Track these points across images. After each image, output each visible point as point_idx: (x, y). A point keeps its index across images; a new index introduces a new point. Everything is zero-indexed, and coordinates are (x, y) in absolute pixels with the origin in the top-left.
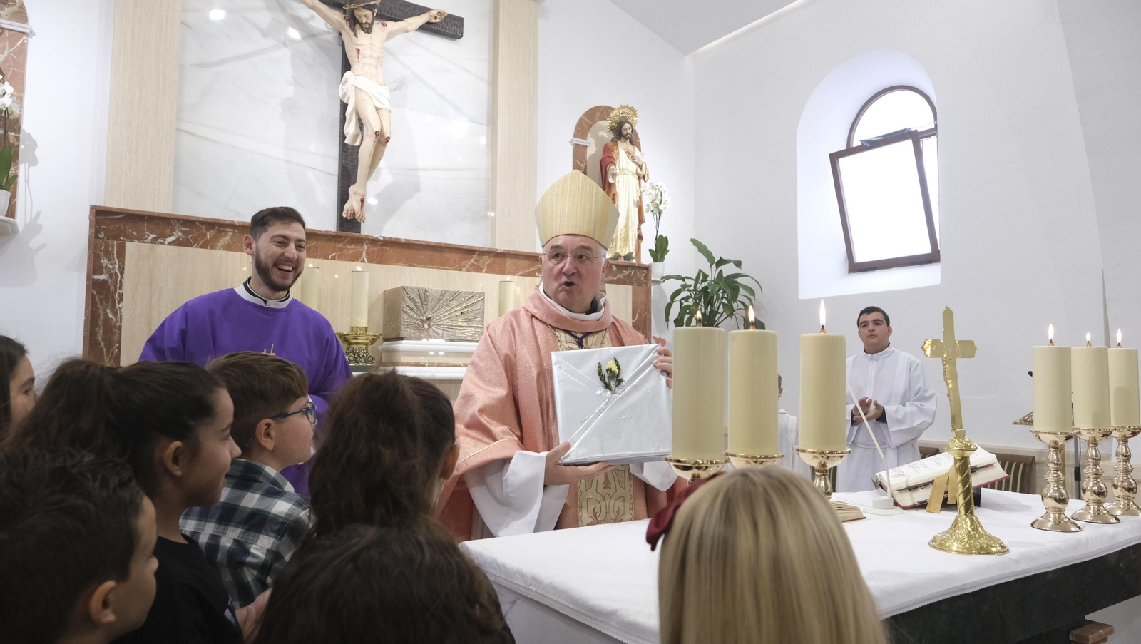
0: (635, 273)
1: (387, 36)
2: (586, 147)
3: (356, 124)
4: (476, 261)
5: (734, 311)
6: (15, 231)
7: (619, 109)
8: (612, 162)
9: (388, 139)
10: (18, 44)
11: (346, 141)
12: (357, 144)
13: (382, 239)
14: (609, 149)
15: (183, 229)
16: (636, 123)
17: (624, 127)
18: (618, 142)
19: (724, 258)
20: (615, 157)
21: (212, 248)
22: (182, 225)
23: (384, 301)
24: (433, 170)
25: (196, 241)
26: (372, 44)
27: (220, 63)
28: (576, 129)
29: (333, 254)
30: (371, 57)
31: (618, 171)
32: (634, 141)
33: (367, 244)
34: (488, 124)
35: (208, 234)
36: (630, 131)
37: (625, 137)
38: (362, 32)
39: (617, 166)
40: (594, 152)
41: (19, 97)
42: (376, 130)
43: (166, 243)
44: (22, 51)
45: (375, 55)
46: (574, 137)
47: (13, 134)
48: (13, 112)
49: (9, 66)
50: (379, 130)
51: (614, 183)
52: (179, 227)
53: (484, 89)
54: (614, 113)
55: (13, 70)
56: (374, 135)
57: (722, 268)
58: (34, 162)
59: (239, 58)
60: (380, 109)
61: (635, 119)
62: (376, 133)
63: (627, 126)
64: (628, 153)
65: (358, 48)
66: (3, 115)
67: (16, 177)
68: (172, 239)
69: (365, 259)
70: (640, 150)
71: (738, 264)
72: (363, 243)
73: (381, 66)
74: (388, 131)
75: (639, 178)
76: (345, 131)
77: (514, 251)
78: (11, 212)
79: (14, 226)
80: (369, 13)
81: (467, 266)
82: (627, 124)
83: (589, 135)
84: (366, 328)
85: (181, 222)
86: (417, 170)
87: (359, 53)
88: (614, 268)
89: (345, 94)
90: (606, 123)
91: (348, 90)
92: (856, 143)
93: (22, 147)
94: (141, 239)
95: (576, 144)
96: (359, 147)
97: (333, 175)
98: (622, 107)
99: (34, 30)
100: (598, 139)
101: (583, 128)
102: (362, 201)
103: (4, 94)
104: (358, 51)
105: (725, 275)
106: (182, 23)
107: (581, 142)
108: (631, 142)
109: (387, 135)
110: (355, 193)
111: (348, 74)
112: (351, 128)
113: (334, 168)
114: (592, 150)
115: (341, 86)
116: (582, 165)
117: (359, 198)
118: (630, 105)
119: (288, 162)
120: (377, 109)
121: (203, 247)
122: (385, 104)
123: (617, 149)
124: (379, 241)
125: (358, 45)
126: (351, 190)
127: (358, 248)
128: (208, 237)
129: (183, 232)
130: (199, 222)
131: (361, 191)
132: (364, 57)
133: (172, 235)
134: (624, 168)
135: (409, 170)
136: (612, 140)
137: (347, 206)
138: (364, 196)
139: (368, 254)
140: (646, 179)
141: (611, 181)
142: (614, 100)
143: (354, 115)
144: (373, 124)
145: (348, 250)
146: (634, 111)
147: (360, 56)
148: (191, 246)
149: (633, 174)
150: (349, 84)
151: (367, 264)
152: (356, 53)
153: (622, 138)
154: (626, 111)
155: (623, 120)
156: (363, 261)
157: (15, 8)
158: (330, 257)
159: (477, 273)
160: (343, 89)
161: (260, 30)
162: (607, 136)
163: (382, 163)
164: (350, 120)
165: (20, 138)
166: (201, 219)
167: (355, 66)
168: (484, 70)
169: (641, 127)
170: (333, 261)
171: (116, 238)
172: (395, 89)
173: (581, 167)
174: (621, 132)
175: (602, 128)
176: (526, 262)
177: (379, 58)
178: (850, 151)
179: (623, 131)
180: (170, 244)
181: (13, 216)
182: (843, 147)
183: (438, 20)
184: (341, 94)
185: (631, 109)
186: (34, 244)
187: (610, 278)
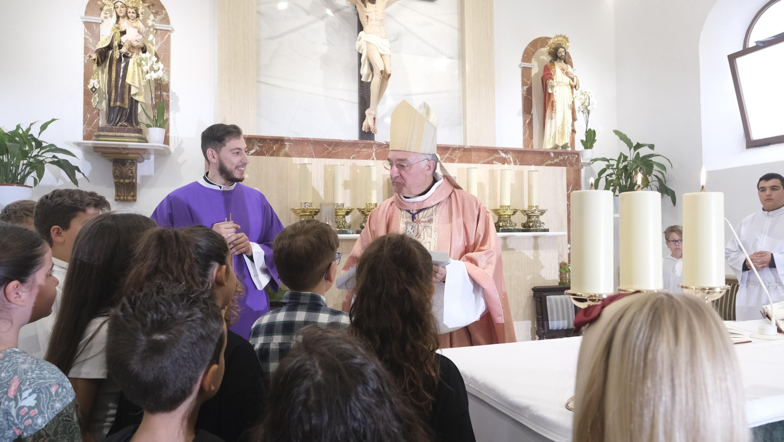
0: (568, 157)
1: (386, 5)
2: (531, 68)
3: (368, 67)
4: (450, 155)
5: (649, 183)
6: (170, 153)
7: (555, 38)
8: (550, 78)
9: (389, 76)
10: (166, 38)
11: (362, 79)
12: (369, 81)
13: (385, 143)
14: (548, 68)
15: (259, 144)
16: (568, 47)
17: (559, 51)
18: (555, 63)
19: (641, 143)
20: (552, 74)
21: (277, 156)
22: (259, 142)
23: (388, 185)
24: (421, 94)
25: (268, 152)
26: (376, 11)
27: (281, 35)
28: (523, 56)
29: (354, 156)
30: (376, 20)
31: (555, 84)
32: (567, 60)
33: (375, 147)
34: (459, 58)
35: (274, 147)
36: (563, 54)
37: (560, 59)
38: (369, 4)
39: (555, 81)
40: (537, 71)
41: (167, 71)
42: (381, 70)
43: (250, 154)
44: (168, 42)
45: (379, 18)
46: (522, 62)
47: (165, 93)
48: (164, 80)
49: (162, 52)
50: (383, 70)
51: (553, 93)
52: (257, 144)
53: (455, 34)
54: (551, 41)
55: (164, 55)
56: (380, 73)
57: (639, 150)
59: (292, 31)
60: (383, 55)
61: (567, 44)
62: (381, 72)
63: (561, 50)
64: (563, 70)
65: (367, 14)
66: (159, 82)
67: (168, 119)
68: (253, 151)
69: (375, 158)
70: (572, 67)
71: (652, 147)
72: (372, 147)
73: (383, 26)
74: (389, 70)
75: (572, 87)
76: (361, 73)
77: (477, 147)
78: (166, 141)
79: (168, 150)
81: (444, 159)
82: (561, 49)
83: (533, 59)
84: (376, 204)
85: (258, 140)
86: (411, 95)
87: (368, 18)
88: (552, 155)
89: (360, 48)
90: (545, 49)
91: (362, 44)
92: (751, 44)
93: (171, 101)
95: (524, 67)
96: (371, 82)
97: (355, 103)
98: (557, 36)
99: (174, 28)
100: (540, 61)
101: (528, 56)
102: (374, 119)
103: (159, 69)
104: (367, 16)
105: (641, 156)
106: (257, 12)
107: (527, 65)
108: (565, 62)
109: (388, 73)
110: (369, 114)
111: (361, 33)
112: (365, 70)
113: (355, 98)
114: (536, 69)
115: (357, 42)
116: (528, 82)
117: (372, 117)
118: (563, 34)
119: (326, 96)
120: (381, 55)
121: (272, 155)
122: (387, 51)
123: (554, 68)
124: (384, 145)
125: (367, 13)
126: (367, 112)
127: (370, 151)
128: (275, 149)
129: (259, 146)
130: (269, 139)
131: (373, 113)
132: (371, 21)
133: (253, 149)
134: (560, 81)
135: (405, 95)
136: (551, 62)
137: (365, 123)
138: (375, 115)
139: (376, 154)
140: (577, 88)
141: (550, 91)
142: (551, 32)
143: (367, 61)
144: (379, 66)
145: (363, 152)
146: (567, 39)
147: (369, 20)
148: (264, 155)
149: (567, 85)
150: (362, 40)
151: (376, 161)
152: (366, 18)
153: (558, 60)
154: (560, 39)
155: (558, 46)
156: (373, 159)
157: (163, 16)
158: (351, 158)
159: (451, 164)
160: (358, 44)
161: (305, 10)
162: (547, 59)
163: (387, 92)
164: (364, 65)
165: (170, 96)
166: (270, 138)
167: (366, 28)
168: (454, 20)
169: (572, 50)
170: (354, 160)
172: (394, 41)
173: (527, 83)
174: (557, 55)
175: (543, 54)
176: (486, 154)
177: (381, 20)
178: (746, 51)
179: (558, 54)
180: (252, 155)
181: (168, 144)
182: (740, 48)
184: (357, 47)
185: (564, 37)
186: (180, 160)
187: (549, 162)
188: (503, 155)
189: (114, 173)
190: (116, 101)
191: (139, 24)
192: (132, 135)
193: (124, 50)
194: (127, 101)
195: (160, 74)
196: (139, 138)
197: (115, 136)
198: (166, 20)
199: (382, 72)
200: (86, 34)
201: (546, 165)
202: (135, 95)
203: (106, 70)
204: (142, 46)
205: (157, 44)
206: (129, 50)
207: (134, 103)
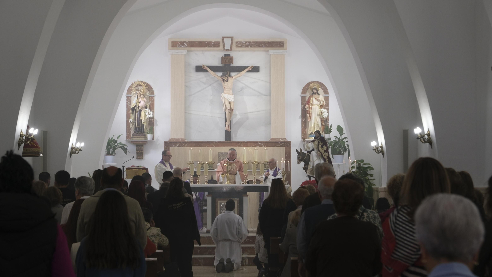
0: (286, 143)
6: (154, 142)
7: (312, 84)
9: (233, 110)
10: (153, 99)
11: (224, 111)
21: (184, 147)
24: (252, 112)
26: (228, 85)
27: (194, 94)
28: (302, 91)
30: (228, 88)
34: (270, 95)
35: (183, 144)
37: (315, 94)
38: (226, 82)
41: (153, 114)
44: (153, 101)
46: (301, 94)
52: (178, 143)
53: (268, 85)
58: (157, 125)
59: (199, 92)
60: (231, 102)
63: (314, 90)
64: (316, 99)
66: (151, 118)
67: (154, 130)
73: (231, 90)
74: (233, 107)
75: (320, 106)
78: (153, 139)
80: (226, 78)
83: (307, 91)
86: (248, 113)
88: (279, 143)
91: (222, 98)
93: (155, 122)
94: (172, 146)
99: (155, 96)
101: (305, 90)
107: (303, 95)
108: (318, 94)
110: (227, 124)
111: (223, 93)
112: (224, 108)
119: (211, 116)
122: (232, 100)
123: (312, 98)
134: (314, 104)
135: (244, 114)
137: (226, 127)
138: (229, 124)
140: (323, 106)
141: (307, 109)
143: (224, 105)
144: (228, 107)
147: (226, 88)
149: (318, 105)
150: (223, 96)
154: (314, 84)
155: (313, 88)
157: (152, 91)
161: (203, 83)
165: (154, 120)
167: (224, 91)
171: (168, 147)
172: (240, 91)
177: (230, 88)
180: (177, 147)
181: (154, 139)
183: (251, 69)
187: (278, 145)
188: (260, 144)
189: (136, 149)
190: (137, 125)
191: (145, 99)
192: (143, 137)
193: (140, 108)
194: (141, 125)
195: (151, 115)
196: (145, 138)
197: (137, 138)
198: (153, 93)
199: (229, 109)
200: (127, 101)
201: (277, 147)
202: (143, 123)
203: (134, 114)
204: (146, 106)
205: (150, 102)
206: (141, 108)
207: (143, 125)
